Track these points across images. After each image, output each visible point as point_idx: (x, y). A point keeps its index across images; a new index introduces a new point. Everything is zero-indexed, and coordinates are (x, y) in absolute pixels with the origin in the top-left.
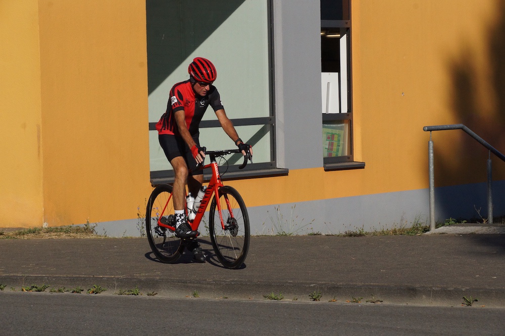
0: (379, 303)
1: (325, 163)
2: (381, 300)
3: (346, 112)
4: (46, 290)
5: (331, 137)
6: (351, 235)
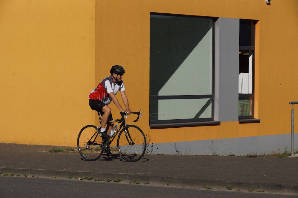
1: (239, 119)
3: (251, 93)
4: (92, 180)
5: (243, 106)
6: (250, 157)
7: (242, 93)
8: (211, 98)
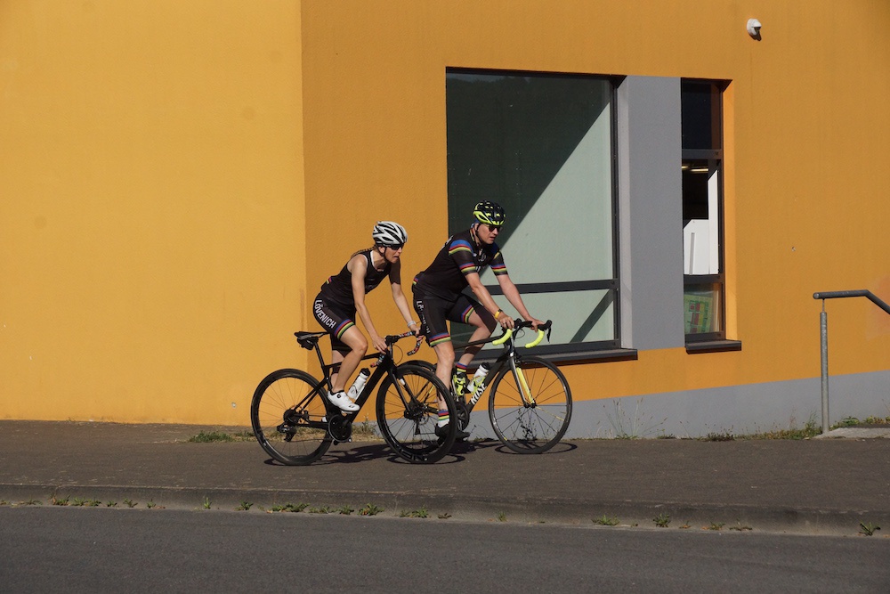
0: (747, 531)
1: (687, 341)
2: (749, 527)
3: (717, 273)
4: (304, 510)
5: (695, 307)
6: (714, 439)
7: (694, 274)
8: (612, 288)
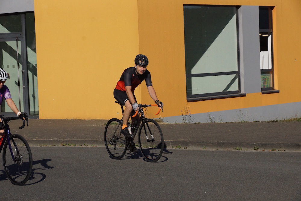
0: (284, 151)
5: (264, 79)
6: (272, 122)
7: (264, 69)
8: (237, 74)
